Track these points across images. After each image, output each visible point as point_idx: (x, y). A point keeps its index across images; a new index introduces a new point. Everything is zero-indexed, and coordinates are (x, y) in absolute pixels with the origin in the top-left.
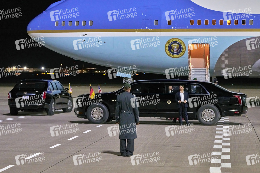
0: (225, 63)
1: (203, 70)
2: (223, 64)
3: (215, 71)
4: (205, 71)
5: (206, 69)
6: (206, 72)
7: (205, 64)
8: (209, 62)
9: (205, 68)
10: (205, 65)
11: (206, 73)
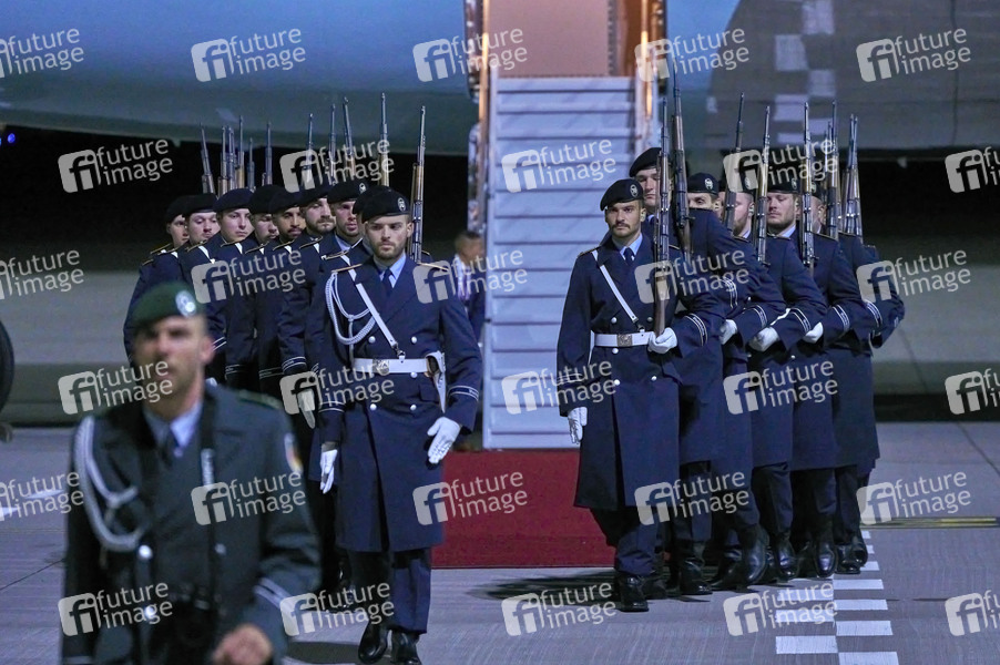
0: (811, 27)
1: (602, 102)
2: (793, 38)
3: (711, 104)
4: (627, 106)
5: (631, 91)
6: (632, 112)
7: (621, 37)
8: (663, 17)
9: (623, 82)
10: (620, 48)
11: (632, 123)
